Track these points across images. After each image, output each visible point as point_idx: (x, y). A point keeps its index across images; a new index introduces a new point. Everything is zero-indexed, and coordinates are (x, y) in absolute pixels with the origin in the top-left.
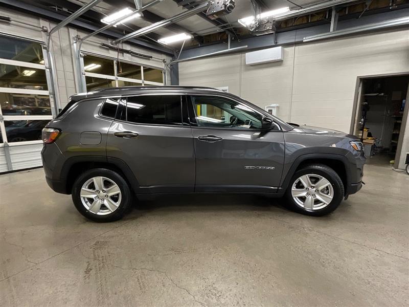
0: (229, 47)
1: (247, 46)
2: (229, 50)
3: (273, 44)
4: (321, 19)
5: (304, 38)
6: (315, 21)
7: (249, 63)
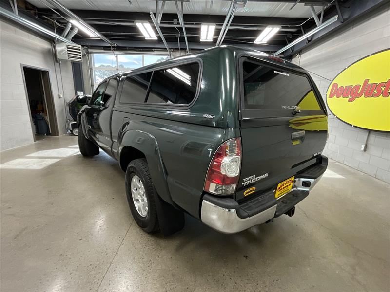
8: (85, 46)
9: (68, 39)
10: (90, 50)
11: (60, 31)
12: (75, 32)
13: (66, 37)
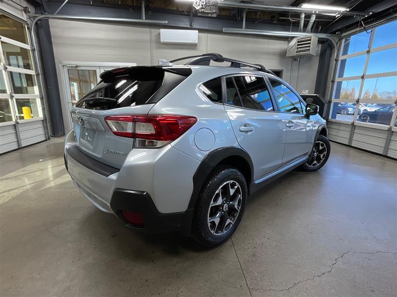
0: (144, 18)
1: (167, 22)
2: (144, 20)
3: (189, 26)
4: (228, 15)
5: (224, 29)
6: (224, 15)
7: (164, 41)
8: (336, 31)
9: (308, 32)
10: (344, 34)
11: (295, 26)
12: (313, 18)
13: (304, 30)
